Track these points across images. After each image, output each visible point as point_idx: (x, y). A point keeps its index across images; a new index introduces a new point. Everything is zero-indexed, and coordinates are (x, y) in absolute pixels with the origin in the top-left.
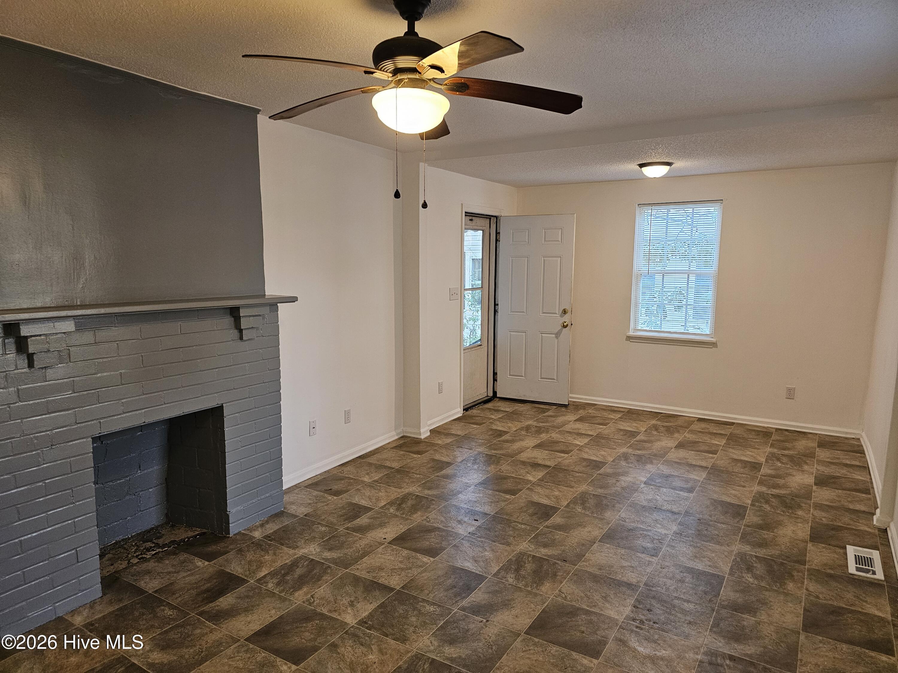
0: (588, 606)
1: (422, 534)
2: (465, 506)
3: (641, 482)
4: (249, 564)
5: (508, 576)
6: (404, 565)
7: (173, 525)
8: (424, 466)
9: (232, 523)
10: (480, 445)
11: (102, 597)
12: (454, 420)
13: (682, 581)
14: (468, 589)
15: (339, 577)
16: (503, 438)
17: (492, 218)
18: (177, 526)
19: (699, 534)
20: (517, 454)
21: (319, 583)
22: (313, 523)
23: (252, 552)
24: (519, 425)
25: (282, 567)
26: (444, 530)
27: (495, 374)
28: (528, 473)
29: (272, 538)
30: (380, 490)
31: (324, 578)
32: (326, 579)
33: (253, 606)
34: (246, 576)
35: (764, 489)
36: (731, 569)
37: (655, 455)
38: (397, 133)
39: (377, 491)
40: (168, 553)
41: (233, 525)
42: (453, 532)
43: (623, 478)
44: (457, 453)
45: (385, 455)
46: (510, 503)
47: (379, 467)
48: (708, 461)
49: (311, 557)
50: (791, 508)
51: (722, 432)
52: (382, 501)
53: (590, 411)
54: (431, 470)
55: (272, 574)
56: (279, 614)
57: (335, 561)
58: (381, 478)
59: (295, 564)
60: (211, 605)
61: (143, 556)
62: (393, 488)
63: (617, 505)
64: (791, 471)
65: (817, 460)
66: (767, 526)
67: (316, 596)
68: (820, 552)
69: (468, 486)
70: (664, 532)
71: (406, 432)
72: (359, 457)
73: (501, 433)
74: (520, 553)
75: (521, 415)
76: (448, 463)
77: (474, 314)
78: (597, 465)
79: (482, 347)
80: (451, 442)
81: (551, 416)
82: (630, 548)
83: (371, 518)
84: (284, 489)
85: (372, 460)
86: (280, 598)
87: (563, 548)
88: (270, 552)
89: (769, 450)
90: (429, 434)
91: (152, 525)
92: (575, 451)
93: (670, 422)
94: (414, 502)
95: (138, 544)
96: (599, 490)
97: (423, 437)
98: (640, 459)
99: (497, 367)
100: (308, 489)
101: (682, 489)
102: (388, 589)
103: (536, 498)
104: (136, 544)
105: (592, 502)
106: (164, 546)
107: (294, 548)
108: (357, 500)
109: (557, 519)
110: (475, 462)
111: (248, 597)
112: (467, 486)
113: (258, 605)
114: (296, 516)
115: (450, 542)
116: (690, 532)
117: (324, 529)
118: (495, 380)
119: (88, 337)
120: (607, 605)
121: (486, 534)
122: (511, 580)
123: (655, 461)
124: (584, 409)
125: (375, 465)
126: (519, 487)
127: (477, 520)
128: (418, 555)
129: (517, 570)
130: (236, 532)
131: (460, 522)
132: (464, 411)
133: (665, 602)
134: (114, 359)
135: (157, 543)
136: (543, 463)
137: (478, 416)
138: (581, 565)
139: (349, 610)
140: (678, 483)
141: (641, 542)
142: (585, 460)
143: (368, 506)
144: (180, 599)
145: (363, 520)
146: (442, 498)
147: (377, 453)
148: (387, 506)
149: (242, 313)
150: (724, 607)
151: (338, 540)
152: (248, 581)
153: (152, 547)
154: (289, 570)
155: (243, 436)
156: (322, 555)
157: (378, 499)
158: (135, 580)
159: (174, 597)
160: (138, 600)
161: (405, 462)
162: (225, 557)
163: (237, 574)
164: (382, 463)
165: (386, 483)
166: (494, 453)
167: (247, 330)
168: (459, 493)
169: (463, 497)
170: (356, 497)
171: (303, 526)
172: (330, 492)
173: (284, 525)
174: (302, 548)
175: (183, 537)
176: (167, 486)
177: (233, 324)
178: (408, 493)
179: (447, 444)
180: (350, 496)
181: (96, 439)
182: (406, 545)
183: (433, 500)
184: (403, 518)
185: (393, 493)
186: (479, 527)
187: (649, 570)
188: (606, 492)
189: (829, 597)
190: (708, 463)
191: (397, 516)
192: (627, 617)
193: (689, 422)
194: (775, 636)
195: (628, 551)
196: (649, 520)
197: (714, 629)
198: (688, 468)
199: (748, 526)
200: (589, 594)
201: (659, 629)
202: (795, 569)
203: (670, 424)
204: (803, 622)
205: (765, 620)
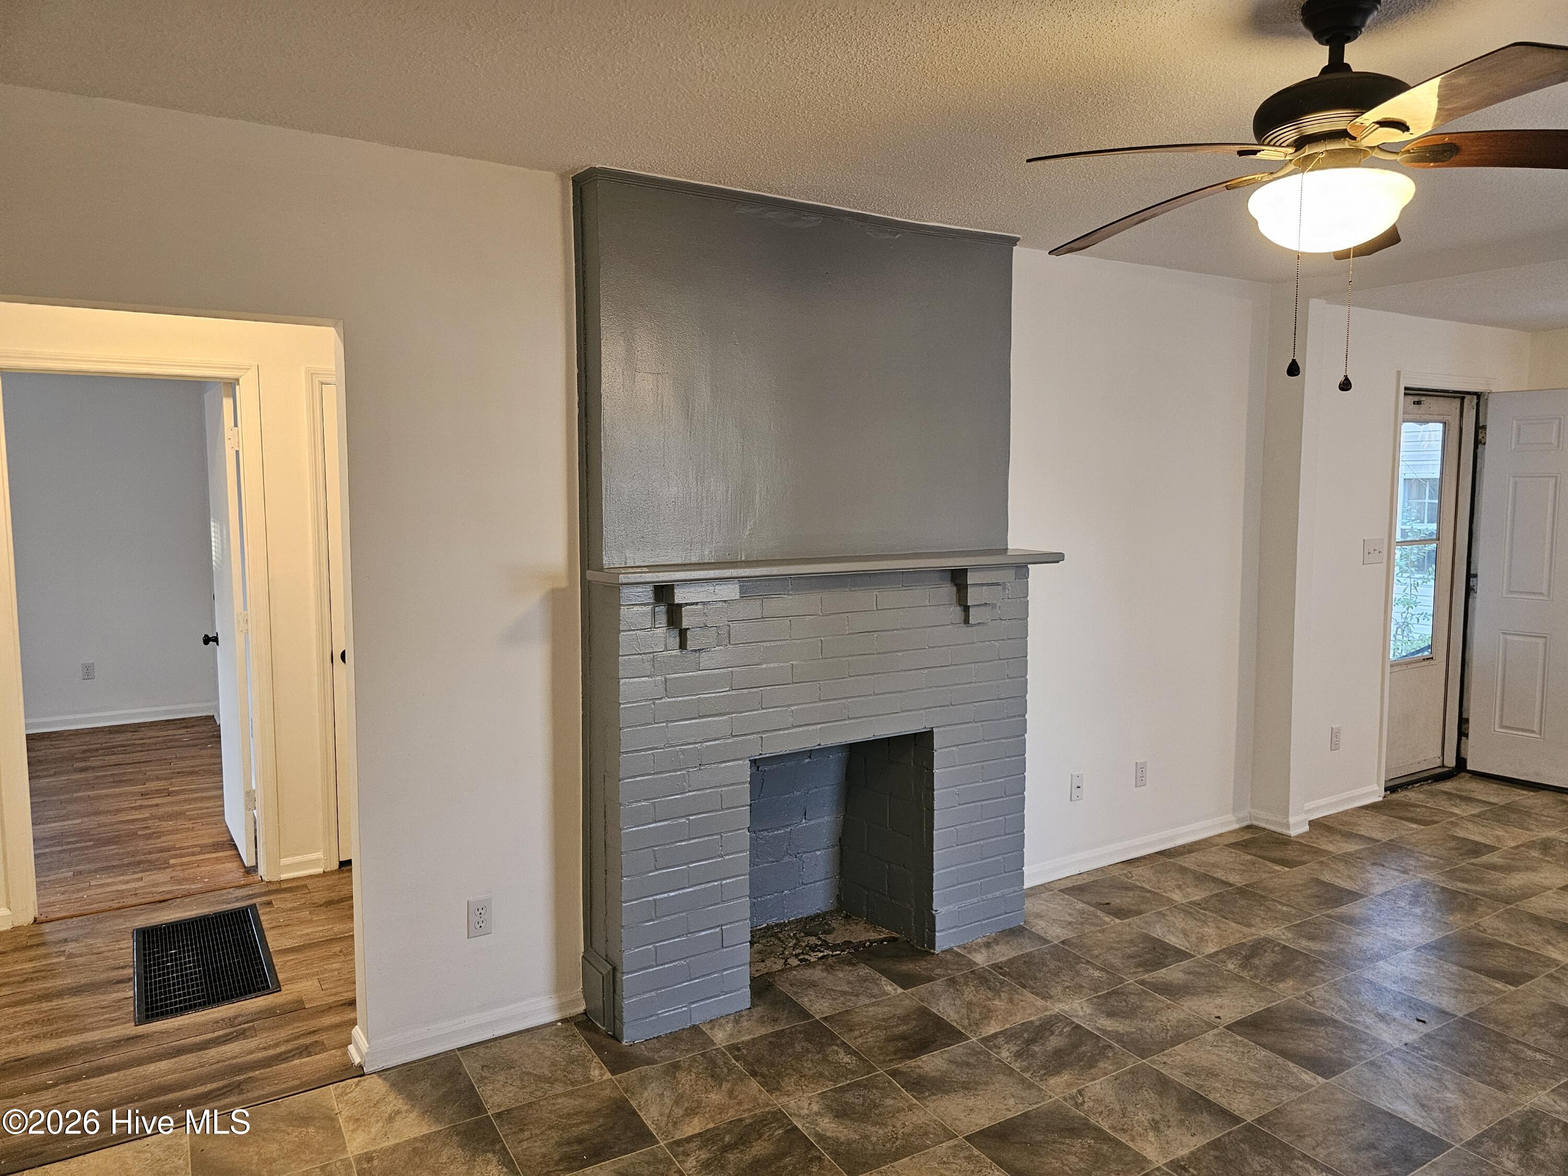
1: (1297, 1025)
2: (1394, 987)
4: (968, 1008)
5: (1501, 1153)
6: (1261, 1077)
7: (847, 915)
8: (1298, 891)
9: (941, 931)
10: (1426, 868)
11: (750, 1008)
12: (1366, 807)
14: (1407, 1159)
15: (1131, 1069)
16: (1484, 859)
18: (853, 919)
20: (1518, 898)
21: (1093, 1071)
22: (1078, 959)
23: (973, 988)
24: (1524, 836)
25: (1026, 1026)
26: (1345, 1027)
27: (1463, 722)
28: (1549, 942)
29: (1006, 972)
30: (1205, 922)
31: (1101, 1065)
32: (1105, 1068)
33: (978, 1083)
34: (963, 1027)
38: (1299, 256)
39: (1199, 924)
40: (842, 961)
41: (943, 933)
42: (1367, 1034)
44: (1372, 875)
45: (1212, 857)
46: (1505, 1001)
47: (1203, 878)
49: (1076, 1021)
52: (1210, 944)
54: (1313, 901)
55: (1010, 1035)
56: (1022, 1109)
57: (1119, 1037)
58: (1206, 900)
59: (1048, 1026)
60: (912, 1063)
61: (806, 957)
62: (1233, 924)
67: (1087, 1094)
69: (1400, 948)
71: (1256, 819)
72: (1161, 853)
73: (1478, 849)
74: (1532, 1111)
75: (1528, 814)
76: (1350, 892)
77: (1408, 591)
79: (1432, 662)
80: (1356, 851)
83: (1189, 973)
84: (1025, 887)
85: (1189, 862)
86: (1024, 1080)
88: (1002, 994)
90: (1307, 828)
91: (818, 909)
94: (1278, 958)
95: (798, 936)
97: (1293, 832)
99: (1469, 705)
100: (1066, 896)
102: (1229, 1116)
104: (795, 934)
106: (834, 947)
107: (1043, 998)
108: (1158, 932)
110: (1415, 899)
111: (968, 1064)
112: (1398, 947)
113: (986, 1083)
114: (1046, 941)
115: (1362, 1053)
117: (1097, 974)
118: (1462, 733)
119: (753, 608)
121: (1446, 1054)
122: (1509, 1164)
125: (1194, 872)
126: (1528, 969)
127: (1424, 1022)
128: (1291, 1064)
129: (1525, 1147)
130: (945, 947)
131: (1382, 1017)
132: (1386, 790)
134: (784, 643)
135: (825, 941)
137: (1419, 806)
139: (1151, 1136)
143: (1183, 948)
144: (860, 1040)
145: (1173, 973)
146: (1340, 960)
147: (1197, 850)
148: (1222, 956)
149: (971, 578)
151: (1125, 1001)
152: (967, 1038)
153: (817, 945)
154: (1037, 1034)
155: (962, 787)
156: (1096, 1022)
157: (1202, 939)
158: (796, 993)
159: (852, 1034)
160: (800, 1026)
161: (1256, 878)
162: (928, 985)
163: (948, 1020)
164: (1208, 871)
165: (1217, 911)
166: (1462, 889)
167: (976, 608)
168: (1378, 957)
169: (1390, 968)
170: (1158, 926)
171: (1059, 961)
172: (1106, 907)
173: (1025, 951)
174: (1059, 1000)
175: (862, 938)
176: (841, 850)
177: (954, 597)
178: (1265, 939)
179: (1351, 854)
180: (1146, 923)
181: (754, 762)
182: (1264, 1040)
183: (1319, 961)
184: (1256, 985)
185: (1232, 933)
186: (1430, 1036)
191: (1242, 979)
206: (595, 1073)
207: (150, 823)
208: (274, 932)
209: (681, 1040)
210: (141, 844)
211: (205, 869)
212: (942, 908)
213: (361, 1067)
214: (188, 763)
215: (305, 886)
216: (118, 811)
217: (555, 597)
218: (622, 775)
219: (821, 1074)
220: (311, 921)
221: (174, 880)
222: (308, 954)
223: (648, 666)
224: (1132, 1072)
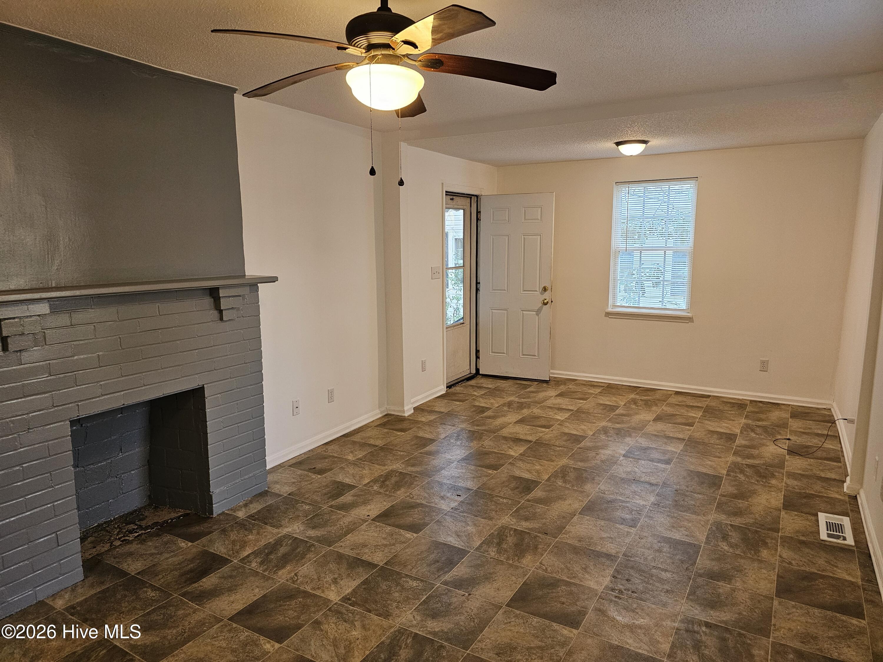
0: (568, 577)
1: (405, 511)
2: (448, 482)
3: (620, 454)
4: (232, 544)
5: (490, 549)
6: (388, 541)
7: (156, 506)
8: (408, 443)
9: (216, 503)
10: (462, 422)
11: (84, 580)
12: (438, 397)
13: (660, 551)
14: (451, 564)
16: (486, 414)
17: (473, 197)
18: (160, 508)
19: (677, 505)
20: (498, 430)
21: (303, 561)
22: (297, 502)
23: (236, 532)
24: (501, 401)
25: (266, 546)
26: (427, 506)
27: (477, 351)
28: (510, 448)
29: (256, 518)
30: (364, 468)
31: (308, 556)
32: (310, 557)
33: (236, 586)
34: (229, 556)
35: (739, 459)
36: (707, 538)
37: (634, 428)
38: (371, 110)
39: (361, 469)
40: (151, 535)
41: (217, 505)
42: (436, 507)
43: (602, 451)
44: (440, 430)
45: (369, 433)
46: (492, 478)
47: (363, 445)
48: (686, 433)
49: (295, 536)
50: (765, 477)
51: (699, 405)
52: (366, 479)
53: (570, 386)
54: (414, 447)
55: (255, 554)
56: (263, 593)
57: (319, 540)
58: (365, 456)
59: (279, 543)
60: (196, 585)
61: (126, 538)
62: (377, 466)
63: (597, 478)
64: (765, 441)
65: (790, 431)
66: (741, 495)
67: (300, 574)
68: (793, 519)
70: (642, 503)
71: (390, 411)
72: (344, 436)
73: (483, 410)
74: (502, 527)
75: (503, 391)
76: (431, 440)
77: (458, 293)
78: (577, 439)
79: (464, 325)
80: (434, 419)
81: (533, 392)
82: (608, 520)
83: (355, 496)
84: (267, 468)
85: (357, 438)
86: (264, 576)
87: (544, 520)
88: (253, 531)
89: (743, 421)
90: (412, 411)
91: (135, 507)
92: (556, 426)
93: (648, 395)
94: (397, 479)
95: (121, 526)
96: (579, 463)
97: (406, 414)
98: (619, 432)
99: (479, 344)
100: (292, 468)
101: (660, 461)
102: (371, 565)
103: (518, 473)
104: (118, 526)
105: (572, 475)
106: (147, 528)
107: (278, 527)
108: (341, 478)
109: (538, 493)
110: (458, 438)
111: (231, 577)
112: (450, 462)
113: (242, 585)
114: (279, 496)
115: (433, 517)
116: (667, 502)
117: (307, 507)
118: (477, 357)
119: (63, 319)
120: (587, 576)
121: (469, 509)
122: (493, 554)
123: (633, 434)
124: (565, 384)
125: (359, 443)
126: (501, 462)
127: (460, 496)
128: (402, 531)
129: (499, 544)
130: (220, 512)
131: (442, 498)
132: (447, 388)
133: (644, 572)
134: (91, 341)
135: (141, 525)
136: (524, 438)
137: (461, 393)
138: (561, 537)
139: (333, 587)
140: (655, 455)
141: (619, 514)
142: (565, 434)
143: (352, 484)
144: (162, 580)
145: (347, 498)
146: (426, 474)
148: (371, 484)
149: (222, 293)
150: (700, 576)
151: (322, 519)
152: (232, 561)
153: (134, 529)
154: (273, 549)
155: (225, 417)
156: (306, 533)
157: (362, 477)
158: (118, 562)
159: (157, 578)
160: (120, 582)
161: (389, 440)
162: (208, 537)
163: (220, 554)
164: (366, 441)
165: (371, 461)
166: (477, 429)
167: (227, 311)
168: (442, 469)
169: (446, 473)
170: (340, 475)
171: (287, 505)
172: (313, 470)
173: (268, 504)
174: (286, 527)
175: (166, 518)
176: (149, 467)
177: (212, 305)
178: (391, 471)
179: (431, 421)
180: (334, 474)
181: (73, 423)
182: (390, 522)
183: (416, 476)
184: (386, 495)
185: (376, 471)
186: (462, 502)
187: (627, 540)
188: (586, 465)
189: (801, 563)
190: (685, 435)
191: (380, 493)
192: (607, 587)
193: (666, 396)
194: (749, 603)
195: (607, 522)
196: (627, 492)
197: (691, 597)
198: (665, 440)
199: (724, 496)
200: (569, 565)
201: (637, 598)
202: (769, 537)
203: (649, 398)
204: (777, 587)
205: (740, 587)
212: (216, 490)
219: (134, 608)
224: (324, 556)
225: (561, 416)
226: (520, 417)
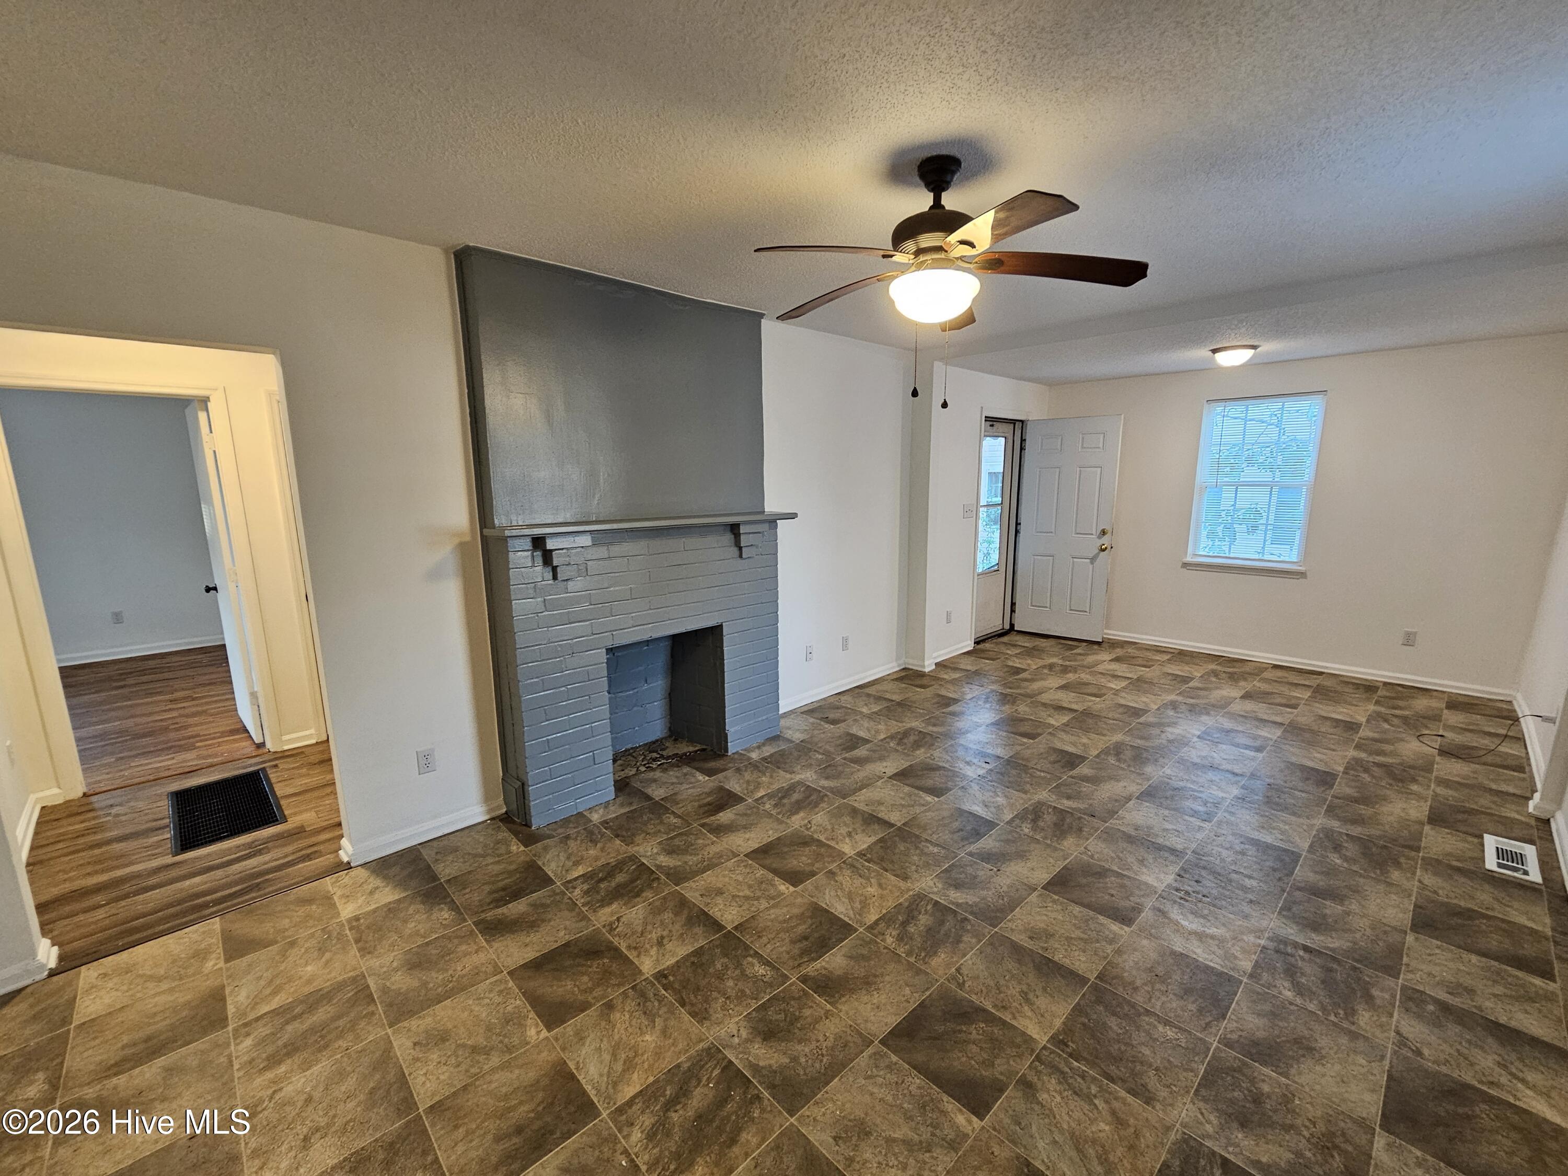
1: (925, 772)
2: (975, 747)
3: (1194, 735)
4: (747, 784)
5: (1023, 825)
6: (906, 802)
7: (675, 738)
8: (928, 701)
9: (731, 742)
10: (993, 683)
11: (615, 798)
12: (964, 654)
13: (1243, 853)
14: (977, 835)
16: (1021, 676)
17: (1017, 423)
18: (679, 741)
19: (1268, 801)
20: (1035, 695)
21: (816, 809)
22: (810, 750)
23: (750, 772)
24: (1041, 663)
25: (779, 790)
26: (949, 770)
27: (1013, 604)
28: (1049, 716)
29: (769, 761)
30: (879, 722)
32: (823, 807)
33: (752, 824)
34: (744, 795)
35: (1363, 755)
36: (1311, 846)
37: (1213, 706)
39: (876, 724)
40: (673, 766)
41: (733, 743)
42: (960, 773)
43: (1169, 729)
44: (966, 689)
45: (883, 687)
46: (1028, 748)
47: (879, 699)
48: (1286, 716)
49: (808, 783)
50: (1402, 781)
51: (1307, 683)
52: (881, 734)
53: (1129, 650)
54: (936, 706)
55: (769, 796)
56: (777, 835)
57: (831, 790)
58: (880, 711)
59: (792, 788)
60: (713, 818)
61: (650, 765)
62: (894, 722)
63: (1161, 760)
64: (1404, 735)
65: (1444, 725)
66: (1364, 800)
67: (813, 822)
70: (1221, 794)
71: (908, 664)
72: (856, 687)
73: (1018, 671)
74: (1039, 802)
75: (1043, 651)
76: (954, 699)
77: (990, 535)
78: (1137, 712)
79: (998, 572)
80: (959, 677)
81: (1080, 654)
82: (1175, 810)
83: (870, 751)
84: (780, 713)
85: (870, 691)
86: (778, 819)
87: (1091, 801)
88: (767, 774)
89: (1372, 707)
90: (934, 667)
91: (657, 737)
92: (1109, 696)
93: (1234, 667)
94: (916, 738)
95: (645, 753)
96: (1139, 741)
97: (927, 670)
98: (1192, 709)
99: (1016, 596)
100: (804, 716)
101: (1247, 747)
102: (888, 824)
103: (1059, 745)
104: (643, 753)
105: (1128, 754)
106: (668, 758)
107: (791, 773)
108: (854, 730)
109: (1084, 770)
110: (987, 700)
111: (746, 815)
112: (977, 725)
113: (757, 824)
114: (792, 742)
115: (957, 783)
116: (1256, 797)
117: (820, 757)
118: (1013, 611)
119: (602, 552)
120: (1145, 870)
121: (999, 778)
122: (1027, 830)
123: (1212, 712)
124: (1122, 647)
125: (874, 696)
126: (1039, 731)
127: (988, 763)
129: (1034, 821)
130: (734, 751)
131: (968, 763)
132: (974, 644)
133: (1219, 874)
134: (625, 573)
135: (662, 755)
136: (1069, 706)
137: (991, 651)
138: (1112, 823)
139: (847, 840)
140: (1242, 740)
141: (1189, 804)
143: (867, 738)
144: (683, 809)
145: (861, 752)
146: (948, 736)
147: (875, 684)
148: (888, 740)
149: (743, 529)
150: (1299, 889)
151: (835, 770)
152: (746, 800)
153: (657, 758)
154: (786, 793)
155: (741, 657)
156: (819, 783)
157: (877, 732)
158: (644, 787)
159: (678, 806)
160: (646, 805)
161: (907, 696)
162: (724, 774)
163: (735, 792)
164: (882, 695)
165: (886, 716)
166: (1010, 692)
167: (746, 548)
168: (967, 732)
169: (973, 737)
170: (854, 727)
171: (799, 752)
172: (826, 720)
173: (780, 748)
174: (799, 773)
175: (685, 751)
176: (670, 701)
177: (733, 541)
178: (910, 728)
179: (956, 679)
180: (848, 726)
181: (610, 651)
182: (908, 782)
183: (938, 737)
184: (904, 754)
185: (893, 727)
186: (991, 770)
187: (1200, 836)
188: (1147, 744)
189: (1453, 895)
190: (1286, 719)
191: (897, 751)
192: (1169, 886)
193: (1259, 670)
194: (1369, 932)
195: (1172, 812)
196: (1201, 780)
197: (1284, 913)
198: (1257, 723)
199: (1337, 798)
200: (1121, 855)
201: (1209, 904)
202: (1404, 856)
203: (1235, 670)
204: (1413, 920)
205: (1357, 911)
206: (514, 848)
207: (178, 720)
208: (279, 784)
209: (570, 822)
210: (172, 735)
211: (225, 748)
212: (733, 728)
213: (349, 863)
214: (207, 677)
215: (302, 753)
216: (151, 714)
217: (463, 548)
218: (519, 662)
219: (659, 831)
220: (309, 775)
221: (199, 757)
222: (308, 796)
223: (531, 591)
224: (838, 807)
225: (1115, 685)
226: (1064, 682)
